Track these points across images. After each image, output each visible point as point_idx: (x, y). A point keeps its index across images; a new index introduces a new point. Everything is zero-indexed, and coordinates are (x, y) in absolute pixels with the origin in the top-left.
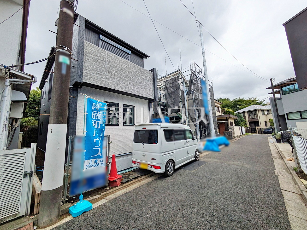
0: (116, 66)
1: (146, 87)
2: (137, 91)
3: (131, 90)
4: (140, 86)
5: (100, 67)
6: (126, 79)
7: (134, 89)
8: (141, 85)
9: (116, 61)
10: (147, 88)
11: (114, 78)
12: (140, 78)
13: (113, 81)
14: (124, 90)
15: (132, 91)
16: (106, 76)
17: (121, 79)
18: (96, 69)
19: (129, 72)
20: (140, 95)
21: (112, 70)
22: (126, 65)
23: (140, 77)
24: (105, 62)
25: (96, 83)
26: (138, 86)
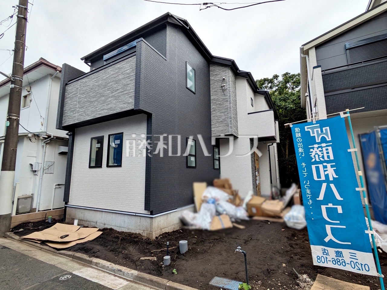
0: (86, 90)
1: (122, 92)
2: (107, 109)
3: (99, 111)
4: (112, 97)
5: (73, 103)
6: (95, 99)
7: (103, 108)
8: (113, 94)
9: (86, 84)
10: (125, 92)
11: (83, 107)
12: (113, 83)
13: (82, 111)
14: (91, 117)
15: (99, 114)
16: (77, 109)
17: (89, 104)
18: (71, 107)
19: (99, 86)
20: (111, 112)
21: (82, 98)
22: (97, 78)
23: (113, 81)
24: (77, 94)
25: (70, 122)
26: (110, 99)
